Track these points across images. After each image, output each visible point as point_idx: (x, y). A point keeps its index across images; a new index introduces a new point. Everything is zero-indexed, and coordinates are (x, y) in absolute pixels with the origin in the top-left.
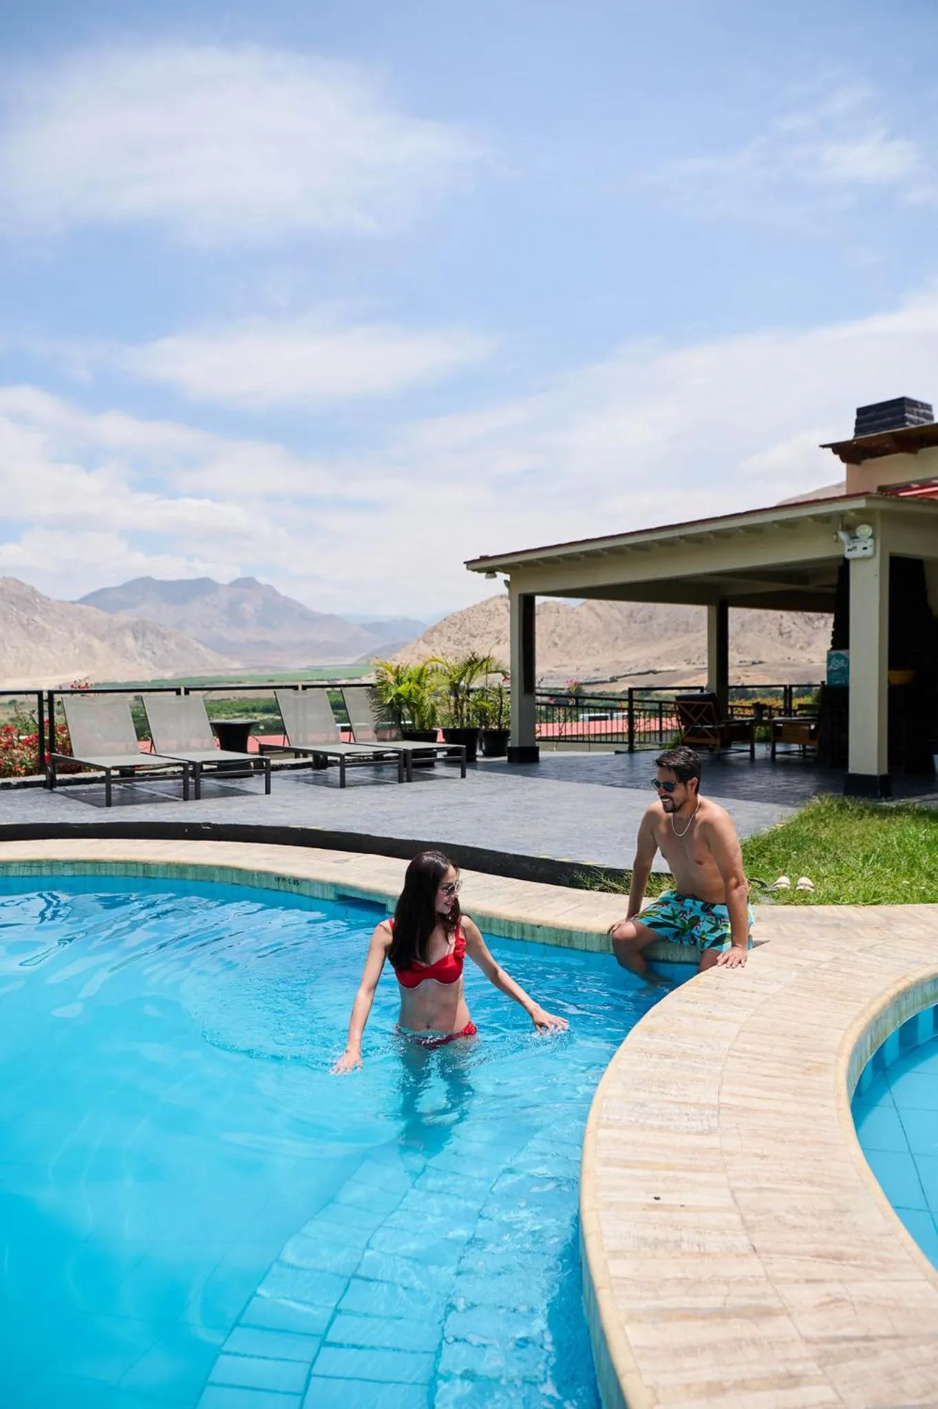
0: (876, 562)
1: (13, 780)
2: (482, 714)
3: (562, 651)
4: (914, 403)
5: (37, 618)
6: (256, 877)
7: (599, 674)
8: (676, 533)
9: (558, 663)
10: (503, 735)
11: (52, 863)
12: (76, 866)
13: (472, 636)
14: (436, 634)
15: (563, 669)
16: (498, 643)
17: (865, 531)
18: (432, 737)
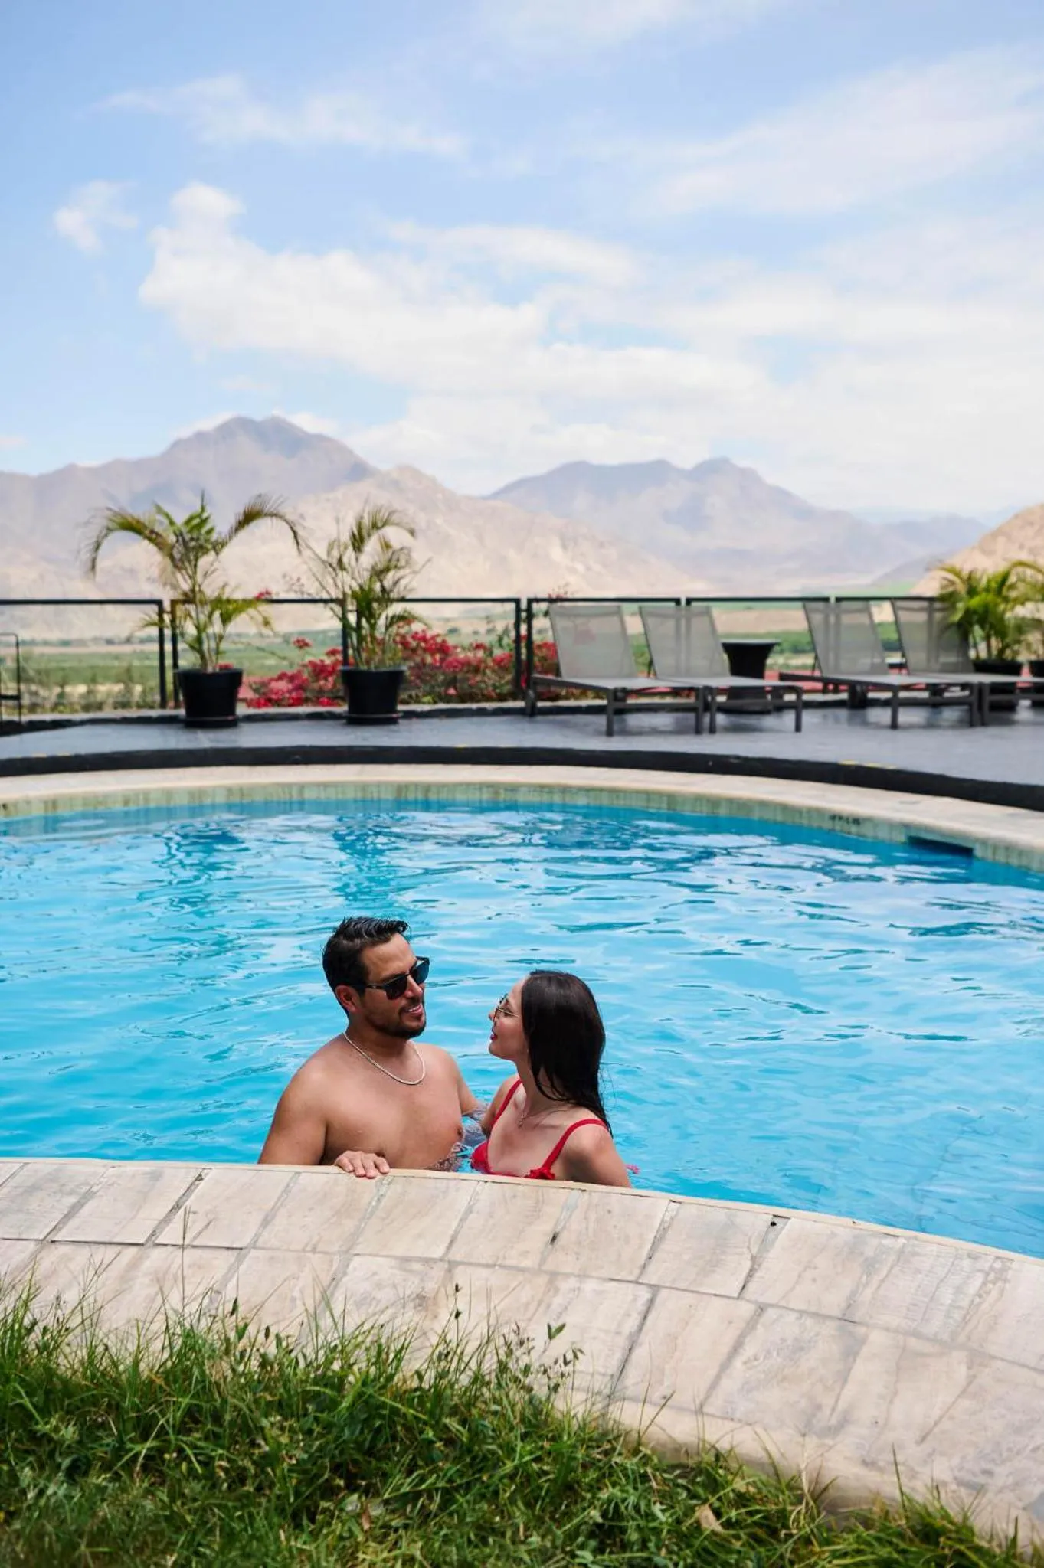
5: (439, 521)
6: (805, 815)
11: (565, 789)
12: (592, 794)
18: (1015, 668)
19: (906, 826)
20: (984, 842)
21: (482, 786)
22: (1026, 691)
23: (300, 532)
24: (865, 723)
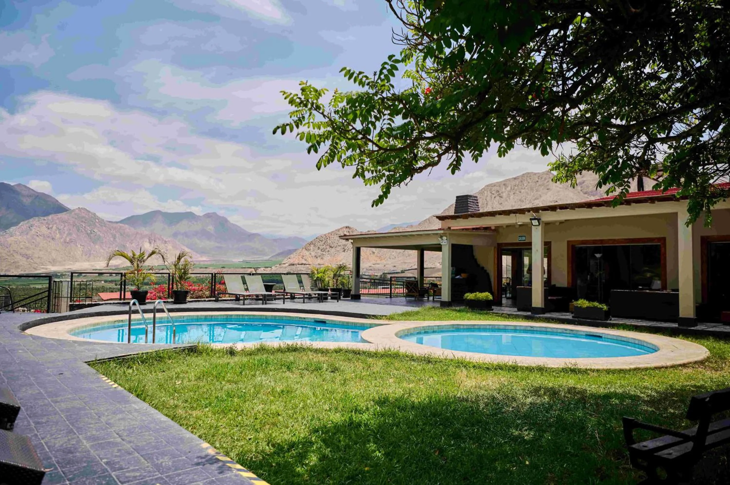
0: (448, 246)
1: (203, 299)
2: (343, 284)
3: (377, 256)
4: (470, 196)
6: (294, 318)
7: (395, 268)
8: (399, 234)
9: (374, 262)
10: (349, 291)
13: (331, 247)
14: (312, 246)
15: (377, 266)
16: (344, 251)
17: (445, 238)
18: (327, 290)
19: (314, 318)
20: (328, 320)
21: (224, 315)
22: (329, 295)
23: (164, 257)
24: (294, 302)
